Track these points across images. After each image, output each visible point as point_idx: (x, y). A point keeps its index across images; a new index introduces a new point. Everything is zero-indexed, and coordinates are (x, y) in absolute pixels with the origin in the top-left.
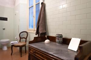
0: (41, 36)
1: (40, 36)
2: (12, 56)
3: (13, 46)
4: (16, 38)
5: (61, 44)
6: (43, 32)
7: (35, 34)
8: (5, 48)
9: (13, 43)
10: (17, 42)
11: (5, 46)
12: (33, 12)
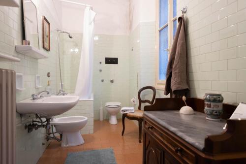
0: (176, 96)
1: (173, 97)
2: (124, 137)
3: (125, 116)
4: (132, 100)
5: (219, 118)
6: (179, 89)
7: (164, 92)
8: (114, 120)
9: (124, 111)
10: (132, 108)
11: (114, 115)
12: (167, 41)
